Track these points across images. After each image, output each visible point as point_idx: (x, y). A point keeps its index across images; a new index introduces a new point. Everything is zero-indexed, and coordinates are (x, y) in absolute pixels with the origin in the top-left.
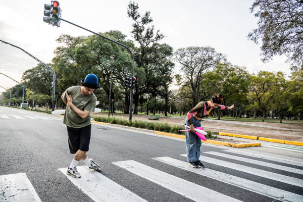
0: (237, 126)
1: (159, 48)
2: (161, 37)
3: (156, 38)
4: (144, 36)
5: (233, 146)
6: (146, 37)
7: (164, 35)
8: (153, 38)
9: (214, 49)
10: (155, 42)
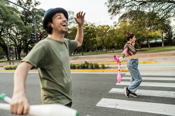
0: (100, 58)
1: (37, 11)
2: (39, 3)
3: (35, 4)
4: (25, 2)
5: (124, 71)
6: (27, 3)
7: (40, 2)
8: (33, 4)
9: (73, 12)
10: (34, 7)
